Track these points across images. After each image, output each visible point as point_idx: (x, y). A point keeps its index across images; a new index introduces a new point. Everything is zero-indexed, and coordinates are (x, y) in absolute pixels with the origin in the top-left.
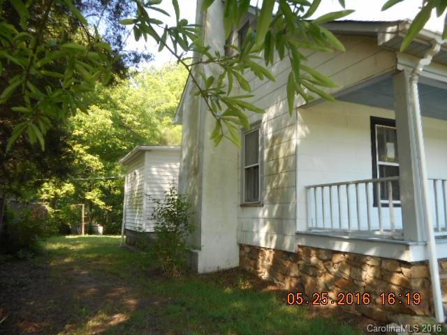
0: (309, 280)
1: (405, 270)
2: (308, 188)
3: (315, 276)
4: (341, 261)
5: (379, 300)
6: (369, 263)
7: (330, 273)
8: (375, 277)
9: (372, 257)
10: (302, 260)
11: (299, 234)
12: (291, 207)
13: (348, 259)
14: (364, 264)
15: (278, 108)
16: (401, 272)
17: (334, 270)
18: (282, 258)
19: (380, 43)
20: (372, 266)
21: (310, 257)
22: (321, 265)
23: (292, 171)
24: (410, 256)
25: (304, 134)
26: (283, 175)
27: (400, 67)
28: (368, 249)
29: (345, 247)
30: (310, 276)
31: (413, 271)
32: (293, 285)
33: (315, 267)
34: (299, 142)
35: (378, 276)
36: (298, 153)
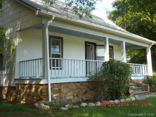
0: (18, 96)
1: (41, 87)
2: (20, 62)
3: (20, 94)
4: (27, 87)
5: (35, 98)
6: (33, 86)
7: (24, 92)
8: (35, 91)
9: (34, 84)
10: (16, 89)
11: (16, 79)
12: (13, 70)
13: (28, 86)
14: (32, 87)
15: (11, 30)
16: (40, 88)
17: (25, 91)
18: (10, 89)
19: (36, 15)
20: (34, 87)
21: (19, 87)
22: (22, 90)
23: (14, 56)
24: (42, 82)
25: (19, 41)
26: (12, 57)
27: (43, 23)
28: (33, 82)
29: (27, 82)
30: (19, 94)
31: (43, 87)
32: (13, 99)
33: (20, 91)
34: (17, 44)
35: (35, 90)
36: (17, 49)
